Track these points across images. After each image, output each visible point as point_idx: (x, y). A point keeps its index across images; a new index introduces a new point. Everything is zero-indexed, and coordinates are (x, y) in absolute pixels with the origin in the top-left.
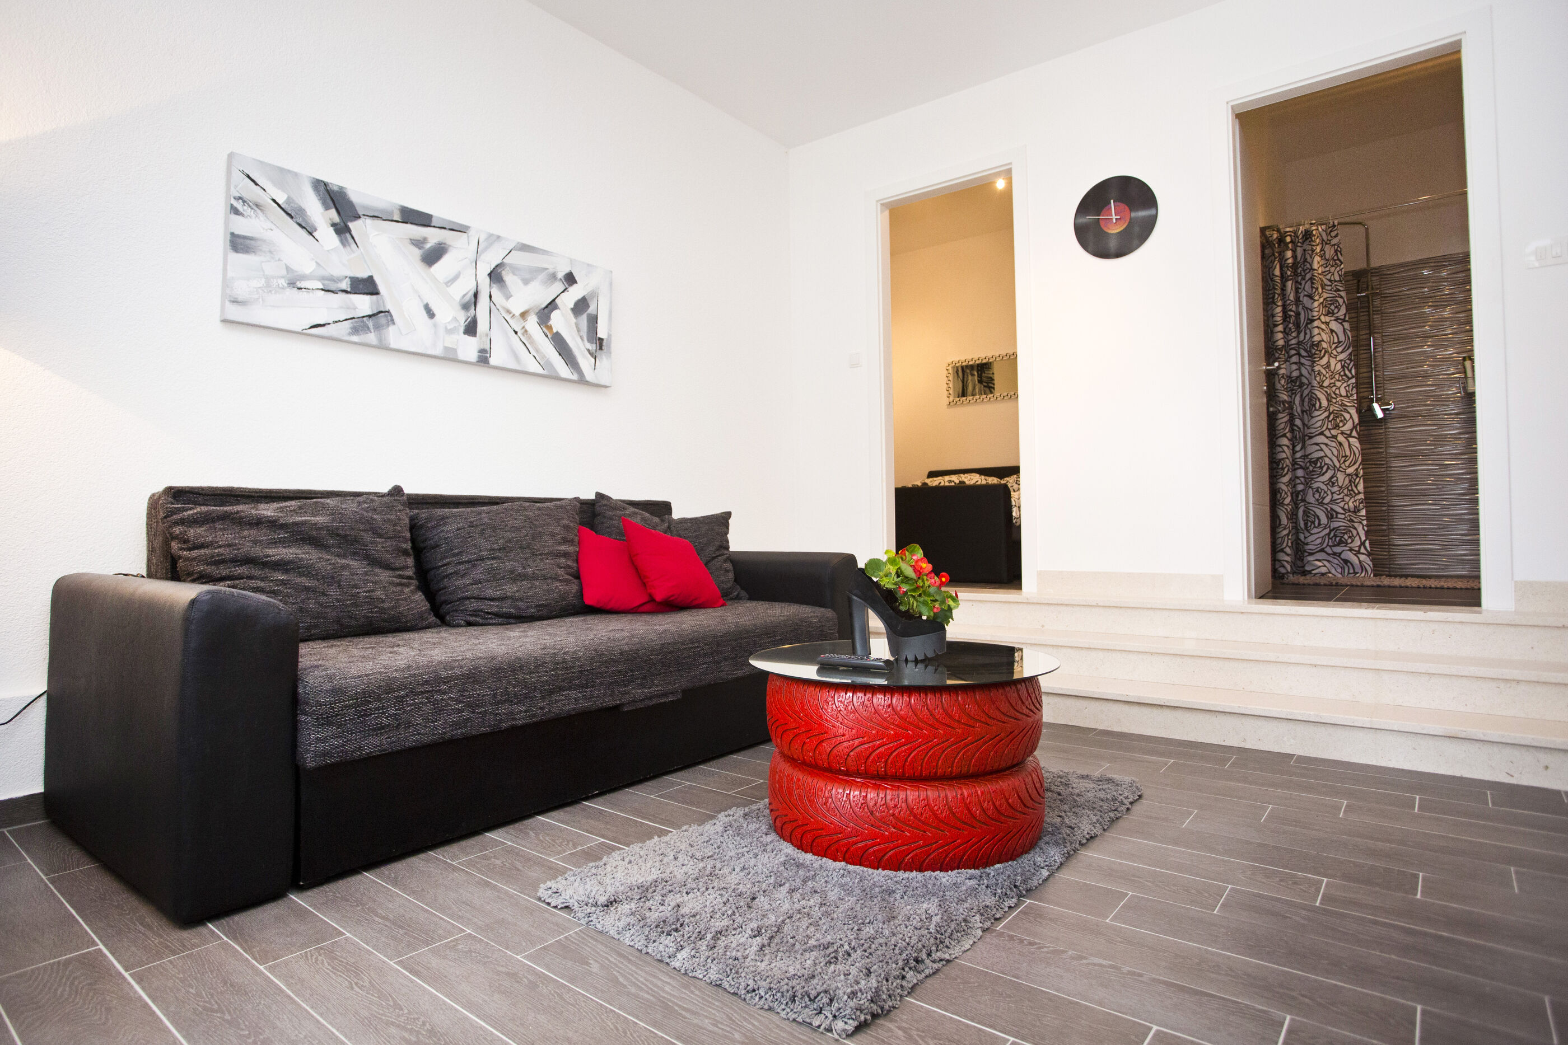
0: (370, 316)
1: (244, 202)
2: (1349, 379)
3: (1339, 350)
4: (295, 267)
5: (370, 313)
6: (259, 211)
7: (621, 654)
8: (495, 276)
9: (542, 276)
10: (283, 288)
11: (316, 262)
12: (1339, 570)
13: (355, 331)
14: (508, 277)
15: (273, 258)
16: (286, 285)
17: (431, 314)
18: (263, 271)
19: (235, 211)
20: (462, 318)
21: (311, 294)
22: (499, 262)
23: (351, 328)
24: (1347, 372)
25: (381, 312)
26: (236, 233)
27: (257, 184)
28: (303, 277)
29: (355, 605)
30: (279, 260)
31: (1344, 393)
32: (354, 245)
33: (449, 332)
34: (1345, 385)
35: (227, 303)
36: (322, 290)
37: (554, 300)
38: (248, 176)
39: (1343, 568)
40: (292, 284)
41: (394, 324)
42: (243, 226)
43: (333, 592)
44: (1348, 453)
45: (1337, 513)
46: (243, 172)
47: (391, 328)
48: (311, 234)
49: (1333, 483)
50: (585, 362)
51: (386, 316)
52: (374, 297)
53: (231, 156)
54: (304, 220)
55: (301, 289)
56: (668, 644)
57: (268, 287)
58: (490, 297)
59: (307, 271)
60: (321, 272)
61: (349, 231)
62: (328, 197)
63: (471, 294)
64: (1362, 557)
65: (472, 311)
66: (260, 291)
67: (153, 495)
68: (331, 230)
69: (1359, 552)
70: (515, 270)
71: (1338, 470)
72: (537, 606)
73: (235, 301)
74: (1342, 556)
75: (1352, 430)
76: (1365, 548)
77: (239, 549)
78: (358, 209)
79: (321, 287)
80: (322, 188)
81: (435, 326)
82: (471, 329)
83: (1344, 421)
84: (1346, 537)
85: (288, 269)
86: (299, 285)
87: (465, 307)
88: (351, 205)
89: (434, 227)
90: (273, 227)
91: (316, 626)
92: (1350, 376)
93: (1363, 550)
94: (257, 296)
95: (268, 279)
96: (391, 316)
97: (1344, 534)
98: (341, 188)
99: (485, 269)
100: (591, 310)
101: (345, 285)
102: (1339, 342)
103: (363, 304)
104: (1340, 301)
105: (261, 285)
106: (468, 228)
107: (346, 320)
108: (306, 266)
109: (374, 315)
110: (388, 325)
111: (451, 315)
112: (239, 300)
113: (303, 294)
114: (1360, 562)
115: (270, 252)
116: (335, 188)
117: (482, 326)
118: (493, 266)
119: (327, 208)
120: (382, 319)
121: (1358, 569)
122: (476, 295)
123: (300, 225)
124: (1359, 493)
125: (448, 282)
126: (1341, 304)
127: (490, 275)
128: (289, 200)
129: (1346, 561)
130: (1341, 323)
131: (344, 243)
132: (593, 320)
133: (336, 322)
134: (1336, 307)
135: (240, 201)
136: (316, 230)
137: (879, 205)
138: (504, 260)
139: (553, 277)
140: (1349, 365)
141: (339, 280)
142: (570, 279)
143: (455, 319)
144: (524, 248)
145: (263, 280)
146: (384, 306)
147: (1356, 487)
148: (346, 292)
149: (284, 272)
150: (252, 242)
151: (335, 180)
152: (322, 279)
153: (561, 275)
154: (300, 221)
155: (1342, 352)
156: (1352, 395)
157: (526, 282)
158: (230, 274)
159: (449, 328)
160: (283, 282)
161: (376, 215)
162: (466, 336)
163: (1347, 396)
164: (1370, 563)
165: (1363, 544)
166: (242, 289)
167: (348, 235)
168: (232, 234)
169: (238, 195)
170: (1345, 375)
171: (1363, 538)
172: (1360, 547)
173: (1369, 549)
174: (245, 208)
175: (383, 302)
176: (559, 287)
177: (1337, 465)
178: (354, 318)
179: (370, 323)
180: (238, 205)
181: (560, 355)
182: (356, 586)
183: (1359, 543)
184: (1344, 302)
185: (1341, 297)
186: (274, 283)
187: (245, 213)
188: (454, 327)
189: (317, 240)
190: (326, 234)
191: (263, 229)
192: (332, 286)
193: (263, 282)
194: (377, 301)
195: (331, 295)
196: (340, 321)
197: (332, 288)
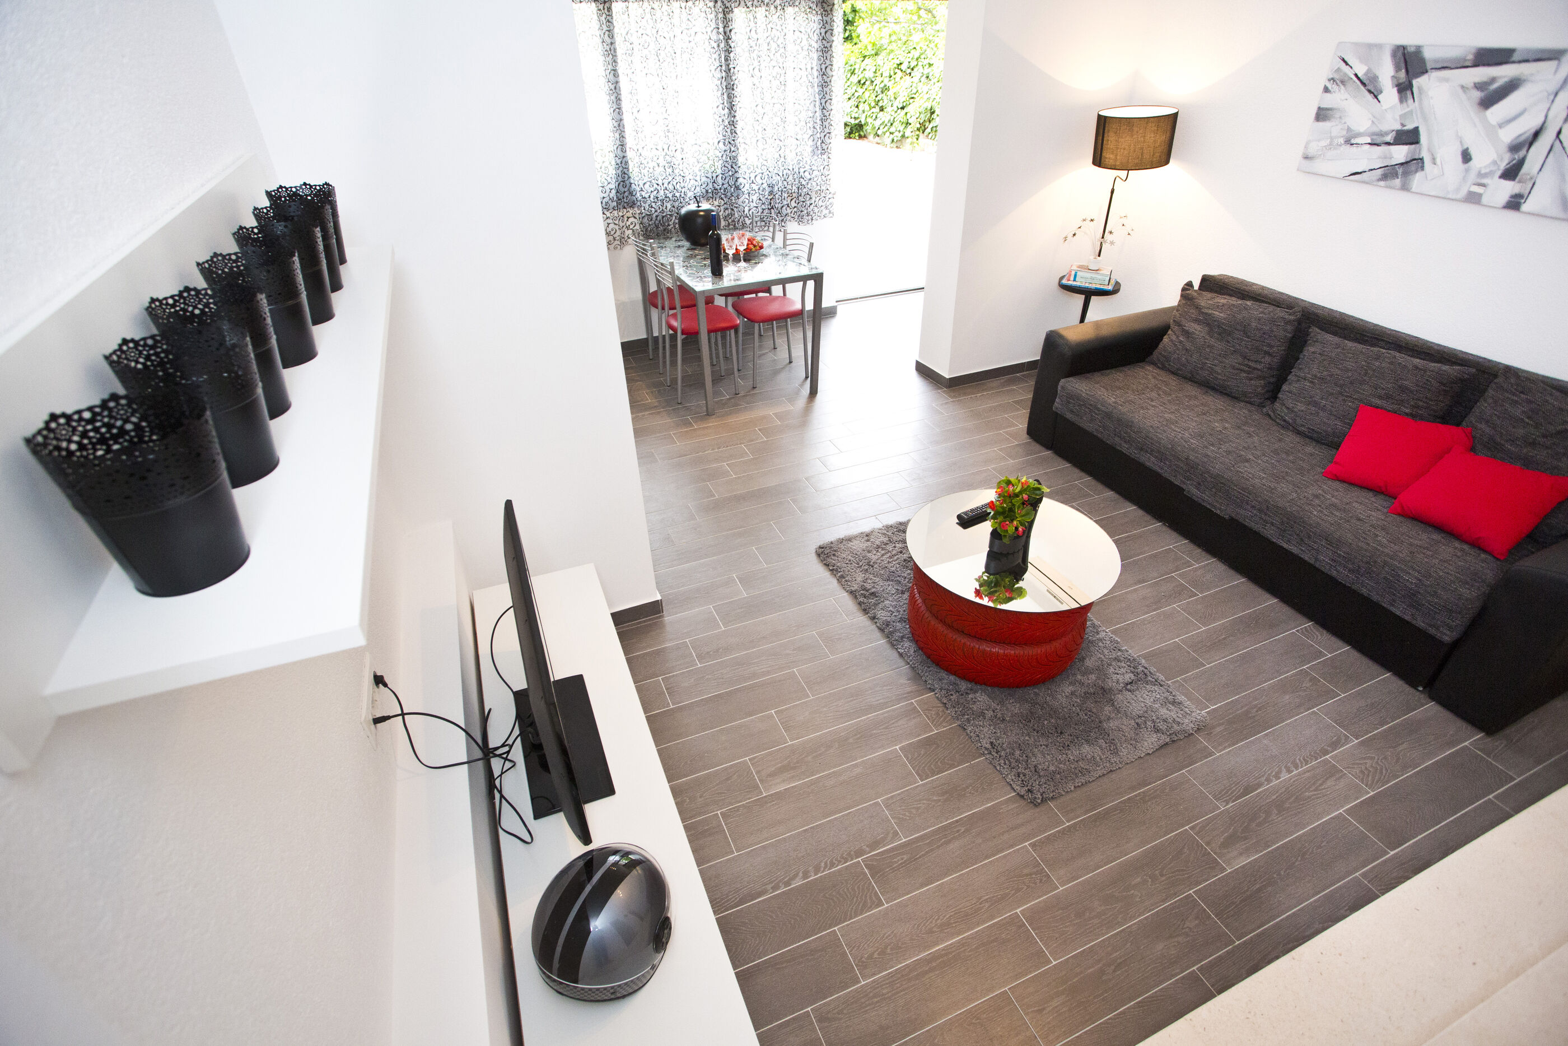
0: (1402, 164)
1: (1335, 82)
4: (1355, 127)
5: (1404, 161)
6: (1342, 87)
10: (1341, 145)
11: (1373, 121)
13: (1385, 177)
15: (1340, 122)
16: (1343, 142)
17: (1466, 157)
18: (1331, 134)
19: (1327, 90)
20: (1505, 160)
21: (1359, 148)
23: (1382, 175)
25: (1415, 159)
26: (1322, 106)
27: (1348, 64)
28: (1359, 135)
30: (1345, 123)
32: (1410, 101)
33: (1483, 176)
35: (1304, 158)
36: (1369, 144)
38: (1345, 60)
40: (1348, 142)
41: (1423, 169)
42: (1329, 100)
46: (1342, 57)
47: (1419, 174)
48: (1376, 97)
51: (1418, 163)
52: (1413, 146)
53: (1337, 47)
54: (1375, 87)
55: (1352, 144)
57: (1331, 146)
58: (1559, 132)
59: (1362, 130)
60: (1375, 129)
61: (1411, 87)
62: (1403, 57)
63: (1533, 131)
65: (1522, 153)
66: (1324, 148)
68: (1395, 90)
78: (1428, 64)
79: (1370, 142)
80: (1400, 52)
81: (1467, 171)
82: (1511, 173)
85: (1349, 129)
86: (1353, 141)
87: (1514, 148)
88: (1422, 62)
89: (1513, 62)
90: (1349, 97)
94: (1321, 152)
95: (1332, 138)
96: (1423, 163)
98: (1419, 47)
101: (1389, 138)
103: (1400, 153)
105: (1326, 144)
106: (1560, 52)
107: (1381, 168)
108: (1363, 126)
109: (1407, 163)
110: (1417, 172)
111: (1492, 158)
112: (1309, 156)
113: (1354, 148)
115: (1340, 117)
116: (1413, 49)
117: (1529, 168)
119: (1398, 71)
120: (1413, 166)
122: (1536, 135)
123: (1370, 91)
125: (1502, 123)
128: (1368, 71)
131: (1402, 99)
133: (1372, 170)
135: (1332, 82)
136: (1381, 92)
141: (1387, 134)
143: (1495, 163)
146: (1420, 154)
148: (1388, 144)
149: (1344, 133)
150: (1328, 112)
151: (1416, 41)
152: (1372, 134)
154: (1370, 88)
158: (1310, 138)
159: (1483, 172)
160: (1342, 140)
161: (1445, 65)
162: (1502, 180)
166: (1315, 148)
167: (1409, 93)
168: (1320, 108)
169: (1332, 77)
174: (1334, 86)
175: (1420, 150)
178: (1387, 166)
179: (1400, 171)
180: (1331, 85)
186: (1336, 141)
187: (1332, 90)
188: (1491, 171)
189: (1379, 102)
190: (1390, 94)
191: (1341, 100)
192: (1378, 140)
193: (1328, 141)
194: (1415, 149)
195: (1376, 148)
196: (1374, 169)
197: (1378, 142)
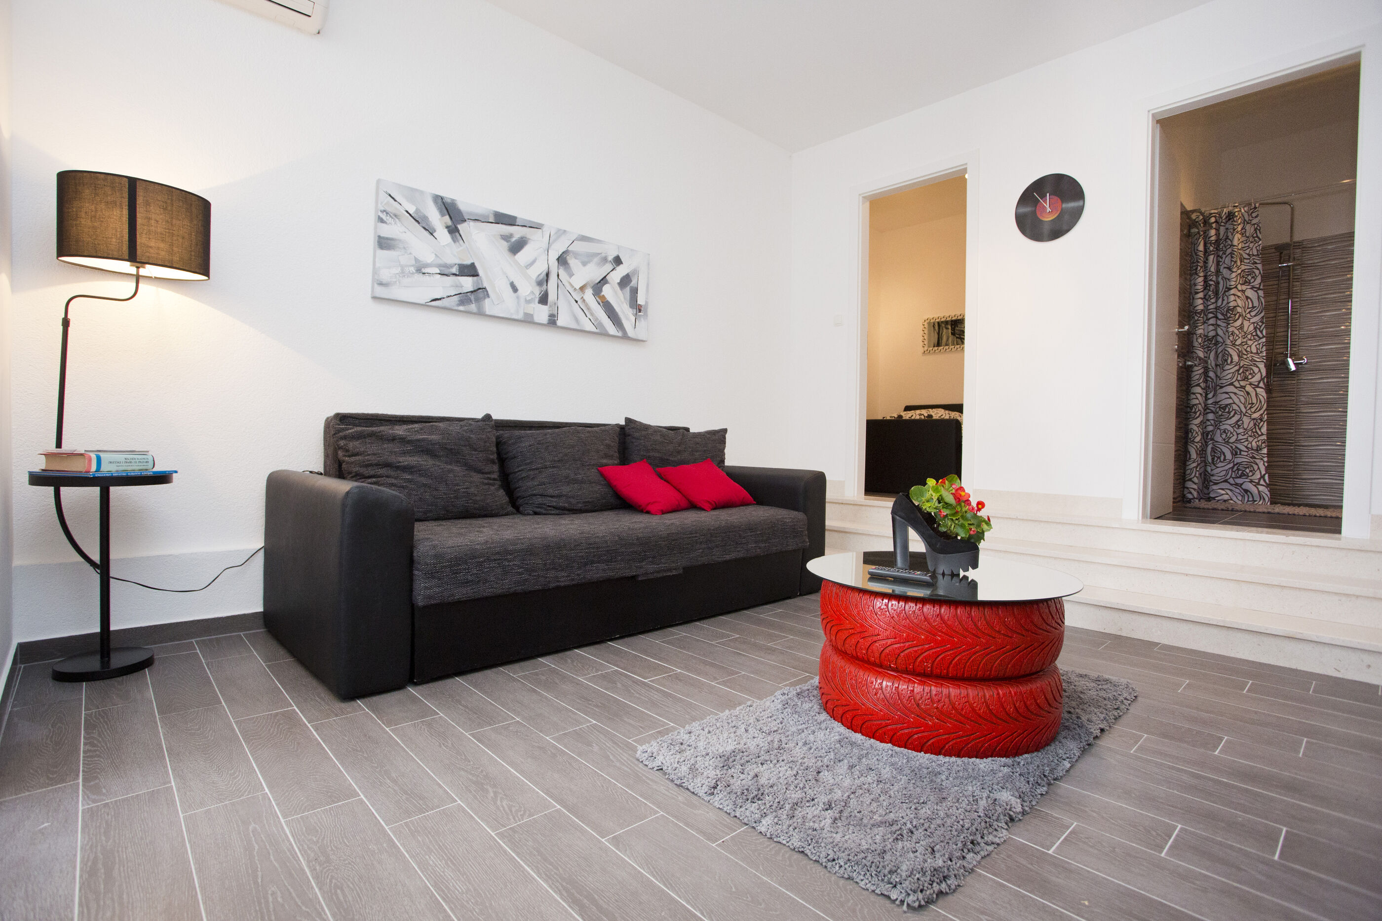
0: (472, 292)
1: (387, 213)
2: (1260, 338)
3: (1253, 314)
4: (421, 258)
5: (472, 290)
6: (397, 220)
7: (637, 539)
8: (562, 260)
9: (596, 260)
10: (413, 273)
11: (436, 255)
12: (1240, 498)
13: (462, 302)
14: (572, 261)
15: (406, 252)
16: (415, 271)
17: (515, 289)
18: (400, 262)
19: (381, 220)
20: (537, 292)
21: (432, 277)
22: (564, 250)
23: (459, 301)
24: (1259, 333)
25: (480, 289)
26: (382, 236)
27: (395, 201)
28: (427, 265)
29: (456, 497)
30: (410, 254)
31: (1254, 350)
32: (461, 241)
33: (528, 302)
34: (1256, 343)
35: (376, 285)
36: (439, 274)
37: (605, 277)
38: (390, 195)
39: (1243, 496)
40: (419, 271)
41: (489, 297)
42: (387, 231)
43: (442, 488)
44: (1254, 401)
45: (1241, 451)
46: (386, 193)
47: (487, 301)
48: (432, 234)
49: (1239, 426)
50: (628, 325)
51: (483, 292)
52: (475, 278)
53: (379, 182)
54: (427, 224)
55: (425, 273)
56: (673, 534)
57: (403, 273)
58: (558, 276)
59: (429, 261)
60: (440, 262)
61: (458, 231)
62: (443, 206)
63: (545, 273)
64: (1261, 488)
65: (545, 286)
66: (397, 276)
67: (328, 418)
68: (446, 230)
69: (1258, 484)
70: (576, 255)
71: (1244, 415)
72: (584, 502)
73: (381, 284)
74: (1243, 487)
75: (1259, 382)
76: (1264, 480)
77: (381, 457)
78: (464, 215)
79: (439, 272)
80: (440, 201)
81: (518, 298)
82: (544, 300)
83: (1253, 375)
84: (1247, 470)
85: (416, 260)
86: (424, 271)
87: (540, 283)
88: (459, 212)
89: (518, 225)
90: (406, 230)
91: (430, 511)
92: (1261, 336)
93: (1262, 482)
94: (394, 280)
95: (403, 267)
96: (487, 292)
97: (1246, 468)
98: (453, 200)
99: (554, 255)
100: (633, 283)
101: (454, 270)
102: (1253, 307)
103: (467, 283)
104: (1257, 272)
105: (398, 272)
106: (542, 225)
107: (456, 295)
108: (429, 258)
109: (475, 291)
110: (485, 298)
111: (529, 289)
112: (384, 282)
113: (427, 277)
114: (1259, 492)
115: (404, 248)
116: (449, 201)
117: (552, 297)
118: (560, 253)
119: (443, 215)
120: (480, 294)
121: (1257, 498)
122: (547, 275)
123: (424, 228)
124: (1262, 434)
125: (528, 266)
126: (1257, 274)
127: (558, 259)
128: (417, 211)
129: (1246, 491)
130: (1256, 291)
131: (454, 240)
132: (634, 292)
133: (449, 297)
134: (1253, 277)
135: (385, 213)
136: (435, 231)
137: (861, 198)
138: (569, 249)
139: (605, 260)
140: (1260, 327)
141: (451, 266)
142: (618, 261)
143: (532, 293)
144: (583, 239)
145: (400, 268)
146: (482, 284)
147: (1260, 429)
148: (455, 275)
149: (413, 262)
150: (392, 242)
151: (449, 194)
152: (439, 266)
153: (610, 258)
154: (424, 225)
155: (1255, 316)
156: (1261, 352)
157: (584, 264)
158: (378, 265)
159: (528, 299)
160: (412, 269)
161: (477, 218)
162: (540, 305)
163: (1257, 353)
164: (1268, 493)
165: (1263, 477)
166: (386, 275)
167: (457, 234)
168: (379, 237)
169: (383, 209)
170: (1257, 335)
171: (1263, 472)
172: (1260, 479)
173: (1268, 482)
174: (388, 218)
175: (482, 281)
176: (609, 267)
177: (1244, 410)
178: (461, 293)
179: (472, 297)
180: (383, 216)
181: (609, 317)
182: (457, 485)
183: (1259, 476)
184: (1260, 273)
185: (1258, 269)
186: (407, 270)
187: (388, 222)
188: (532, 298)
189: (436, 239)
190: (443, 234)
191: (400, 232)
192: (446, 271)
193: (399, 270)
194: (477, 281)
195: (445, 278)
196: (451, 296)
197: (446, 273)
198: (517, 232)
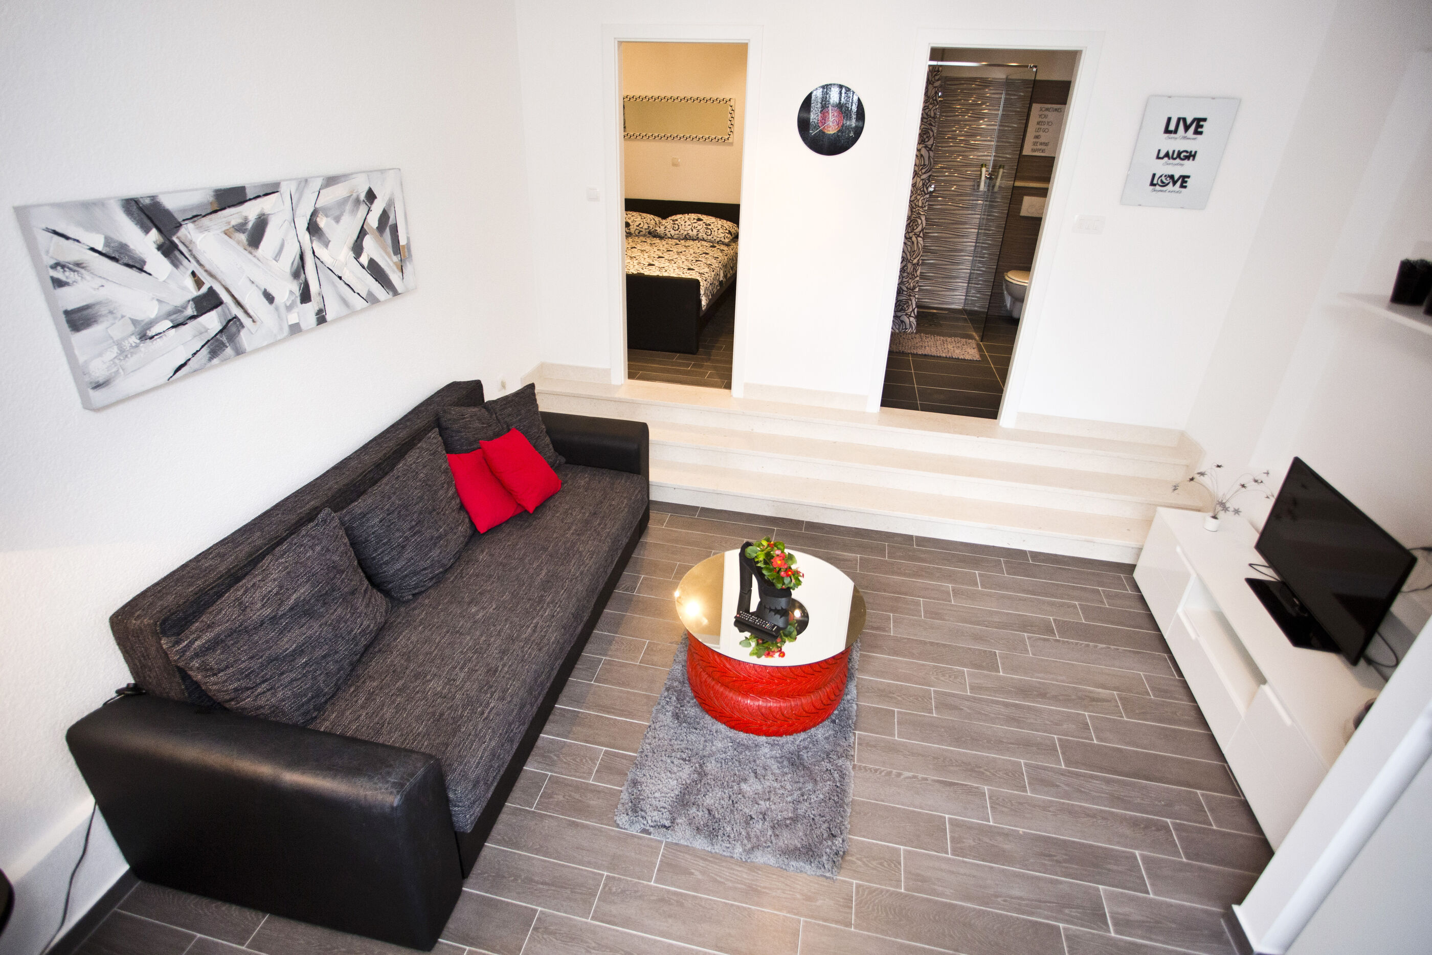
0: (221, 331)
1: (63, 267)
2: (926, 194)
3: (923, 171)
4: (140, 316)
5: (220, 328)
6: (82, 271)
8: (313, 229)
9: (349, 206)
10: (137, 346)
11: (158, 300)
12: (897, 327)
13: (214, 354)
14: (322, 222)
15: (115, 318)
16: (138, 341)
17: (270, 298)
18: (112, 338)
19: (58, 283)
20: (295, 287)
21: (164, 337)
22: (312, 210)
23: (210, 352)
24: (925, 189)
25: (230, 321)
26: (70, 307)
27: (67, 238)
28: (151, 324)
30: (123, 317)
31: (920, 205)
32: (185, 262)
33: (289, 308)
34: (922, 198)
35: (91, 392)
36: (173, 327)
37: (362, 227)
38: (55, 233)
39: (900, 326)
40: (144, 337)
41: (243, 327)
42: (73, 298)
44: (916, 249)
45: (903, 291)
46: (47, 230)
47: (243, 333)
48: (141, 270)
49: (905, 271)
50: (395, 277)
51: (235, 323)
52: (220, 308)
53: (22, 214)
54: (131, 258)
55: (152, 338)
57: (123, 353)
58: (314, 253)
59: (153, 315)
60: (167, 308)
61: (175, 246)
62: (143, 216)
63: (298, 257)
64: (912, 319)
65: (303, 276)
66: (117, 361)
67: (112, 620)
68: (159, 254)
69: (910, 316)
70: (326, 211)
71: (909, 262)
73: (98, 386)
74: (901, 318)
75: (920, 232)
76: (914, 313)
78: (176, 215)
79: (171, 325)
80: (134, 208)
81: (277, 309)
82: (305, 296)
83: (917, 225)
84: (905, 306)
85: (134, 322)
86: (150, 333)
87: (296, 274)
88: (167, 214)
89: (250, 200)
90: (103, 282)
92: (926, 192)
93: (912, 315)
94: (114, 369)
95: (119, 344)
96: (239, 320)
97: (905, 304)
98: (153, 198)
99: (302, 223)
100: (391, 221)
101: (190, 311)
102: (924, 165)
103: (212, 321)
105: (115, 355)
106: (277, 185)
107: (203, 346)
108: (151, 311)
109: (224, 328)
110: (239, 331)
111: (287, 290)
112: (101, 382)
113: (158, 341)
114: (910, 322)
115: (111, 312)
116: (148, 201)
117: (314, 288)
118: (308, 217)
119: (147, 231)
120: (233, 328)
121: (908, 327)
122: (302, 258)
123: (127, 264)
124: (917, 276)
125: (276, 257)
126: (931, 135)
127: (308, 229)
128: (108, 241)
129: (902, 322)
130: (928, 151)
131: (176, 264)
132: (394, 230)
133: (195, 354)
134: (927, 137)
135: (59, 268)
136: (144, 263)
137: (616, 43)
138: (317, 206)
139: (357, 202)
140: (927, 184)
141: (184, 307)
142: (371, 196)
143: (291, 292)
144: (331, 181)
145: (115, 347)
146: (230, 313)
147: (916, 272)
148: (193, 317)
149: (131, 328)
150: (86, 312)
151: (141, 189)
152: (168, 315)
153: (362, 197)
154: (126, 260)
155: (925, 173)
156: (925, 206)
157: (337, 220)
158: (81, 359)
159: (288, 305)
160: (134, 340)
161: (195, 214)
162: (304, 305)
163: (922, 207)
164: (915, 323)
165: (913, 310)
166: (98, 370)
167: (177, 253)
168: (66, 313)
169: (52, 262)
170: (924, 191)
171: (914, 307)
172: (911, 312)
173: (916, 314)
174: (67, 273)
175: (228, 309)
176: (363, 209)
177: (909, 258)
178: (208, 341)
179: (223, 338)
180: (59, 274)
181: (376, 280)
183: (911, 310)
184: (933, 135)
185: (932, 131)
186: (126, 345)
187: (69, 281)
188: (293, 301)
189: (150, 274)
190: (157, 262)
191: (95, 289)
192: (180, 318)
193: (115, 350)
194: (224, 312)
195: (183, 329)
196: (198, 351)
197: (181, 320)
198: (250, 211)
